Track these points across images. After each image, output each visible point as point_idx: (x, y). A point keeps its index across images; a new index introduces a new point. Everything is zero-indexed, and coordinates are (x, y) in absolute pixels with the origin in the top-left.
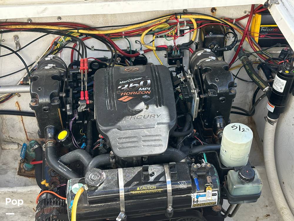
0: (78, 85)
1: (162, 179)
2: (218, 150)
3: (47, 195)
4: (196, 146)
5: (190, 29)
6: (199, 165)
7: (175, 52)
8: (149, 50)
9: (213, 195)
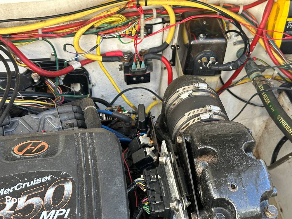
5: (163, 22)
7: (136, 64)
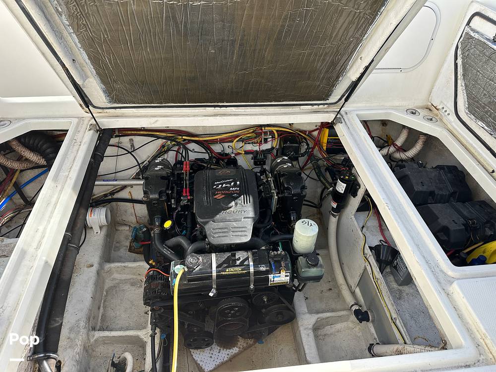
0: (181, 182)
1: (246, 263)
2: (291, 239)
3: (153, 273)
4: (274, 235)
5: (272, 138)
6: (276, 252)
7: (259, 156)
8: (239, 154)
9: (286, 276)
